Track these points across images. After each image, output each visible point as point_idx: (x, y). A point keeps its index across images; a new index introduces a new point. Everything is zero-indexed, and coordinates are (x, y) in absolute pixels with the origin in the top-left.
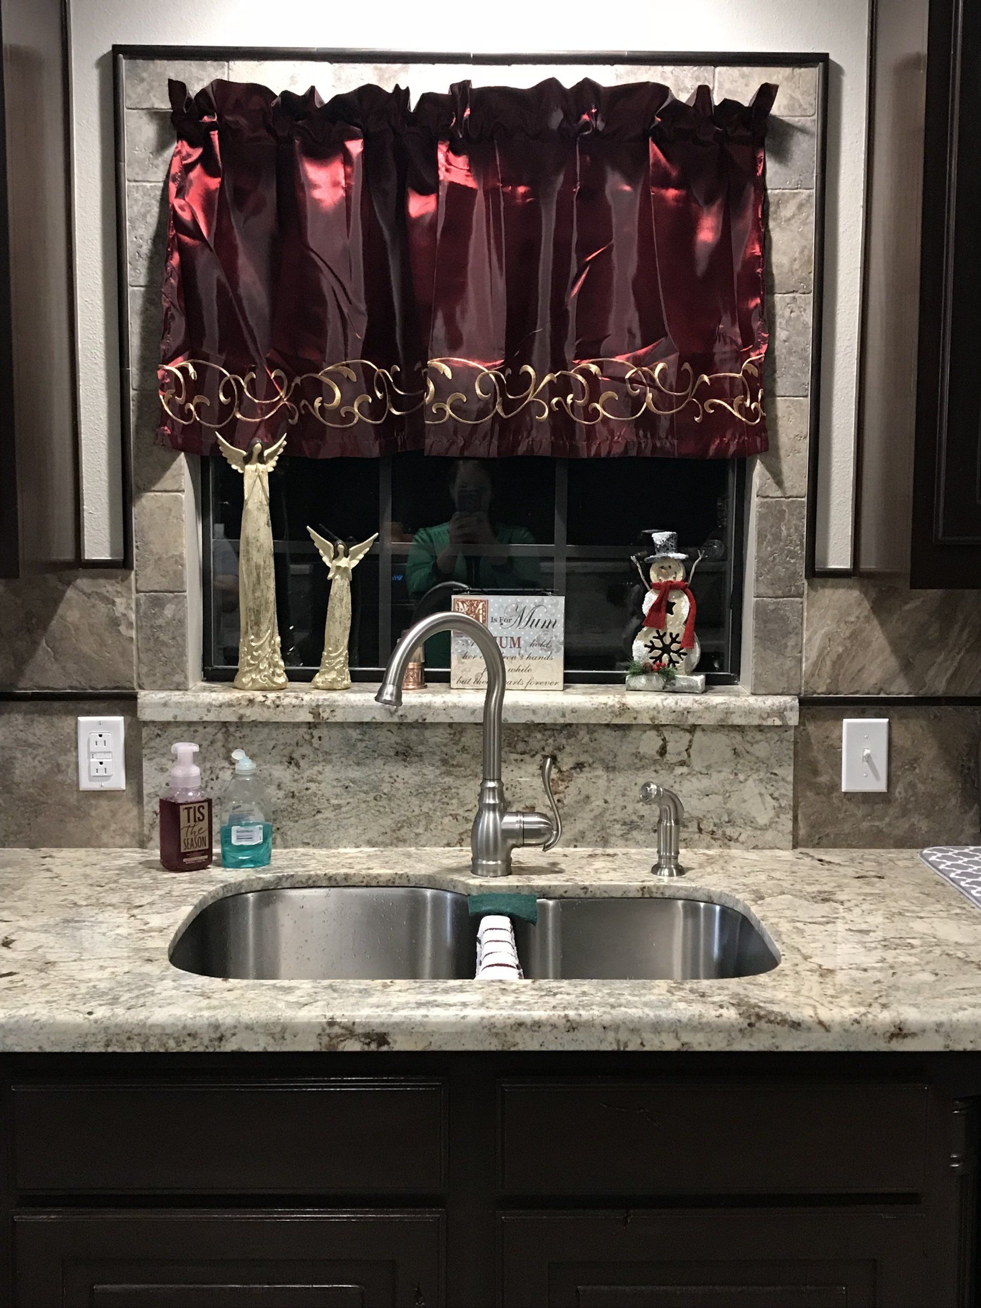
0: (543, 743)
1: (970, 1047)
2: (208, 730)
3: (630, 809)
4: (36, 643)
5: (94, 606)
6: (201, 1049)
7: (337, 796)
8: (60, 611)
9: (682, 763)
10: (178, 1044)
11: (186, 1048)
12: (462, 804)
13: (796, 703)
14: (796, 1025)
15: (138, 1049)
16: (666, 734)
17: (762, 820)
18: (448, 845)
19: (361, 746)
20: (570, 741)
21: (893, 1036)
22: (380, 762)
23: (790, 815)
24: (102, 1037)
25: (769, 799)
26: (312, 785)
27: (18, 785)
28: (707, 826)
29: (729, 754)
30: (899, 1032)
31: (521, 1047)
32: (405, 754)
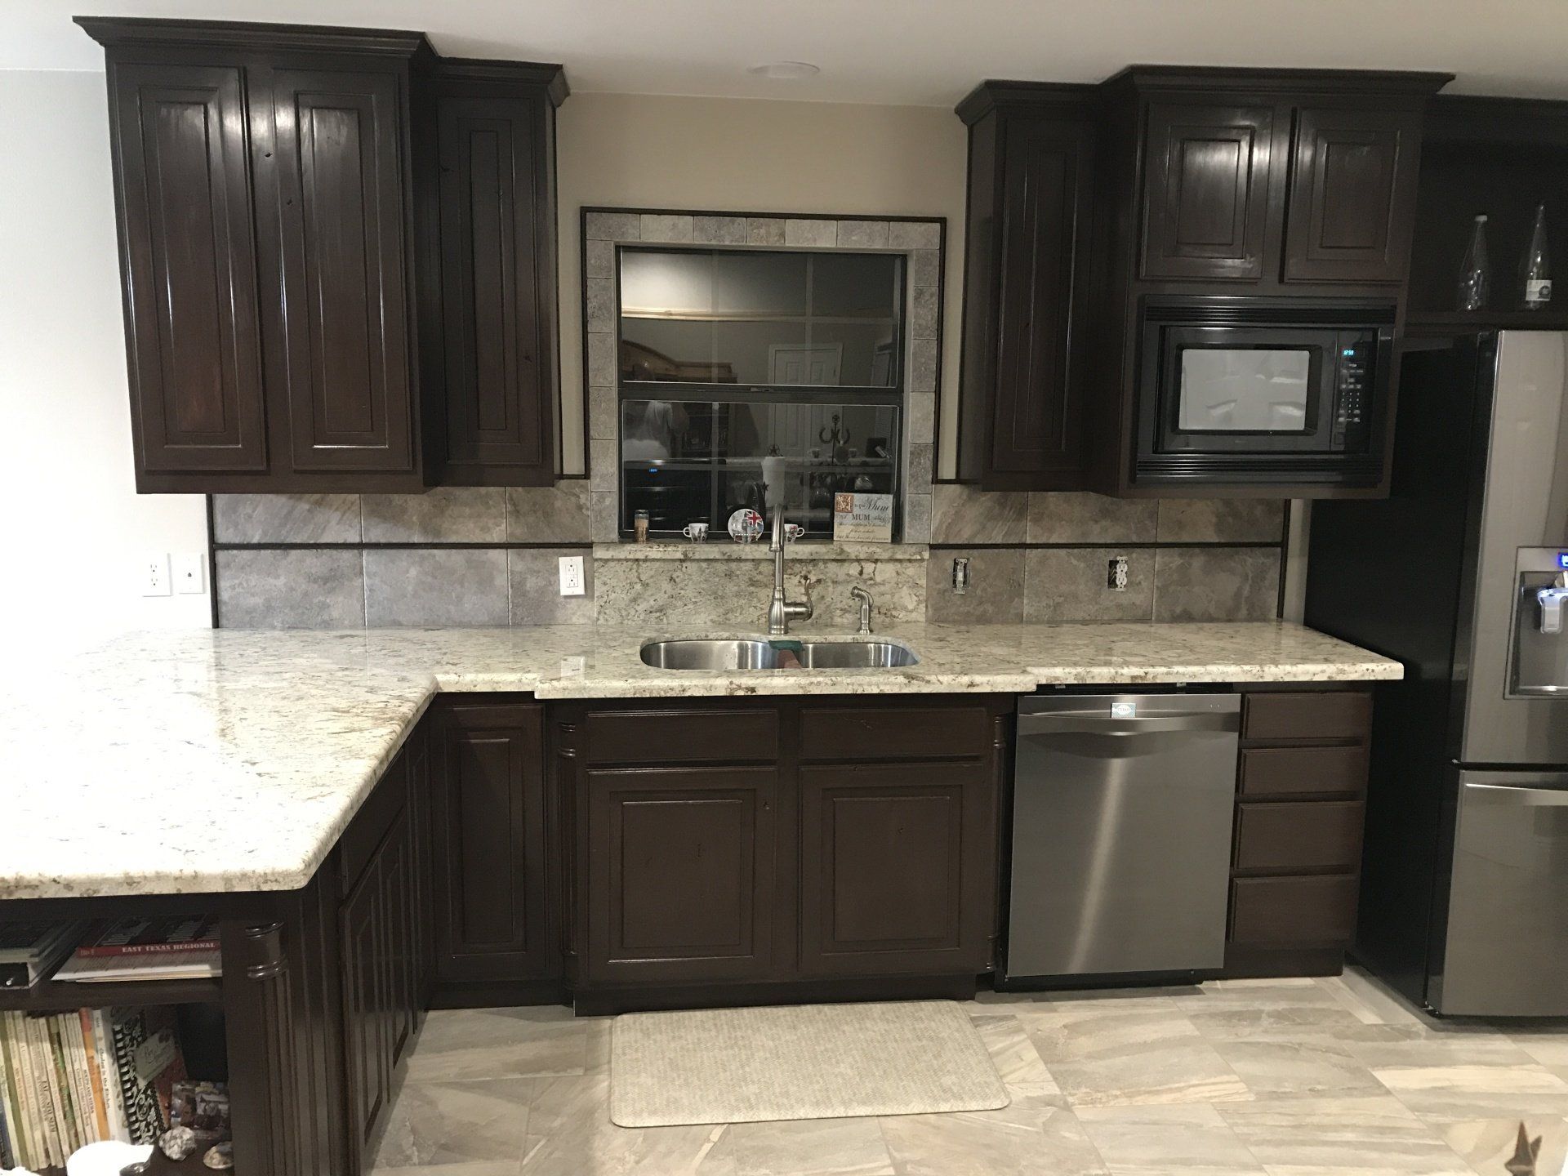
0: (800, 569)
1: (1001, 690)
2: (629, 563)
3: (844, 603)
4: (538, 518)
5: (568, 499)
6: (675, 695)
7: (695, 597)
9: (871, 579)
11: (668, 695)
13: (928, 547)
15: (648, 696)
16: (863, 564)
17: (910, 607)
19: (707, 571)
20: (815, 568)
21: (969, 686)
22: (717, 580)
23: (924, 605)
24: (632, 691)
25: (914, 596)
26: (682, 591)
27: (529, 592)
28: (883, 610)
29: (894, 575)
30: (972, 684)
31: (812, 693)
32: (730, 575)
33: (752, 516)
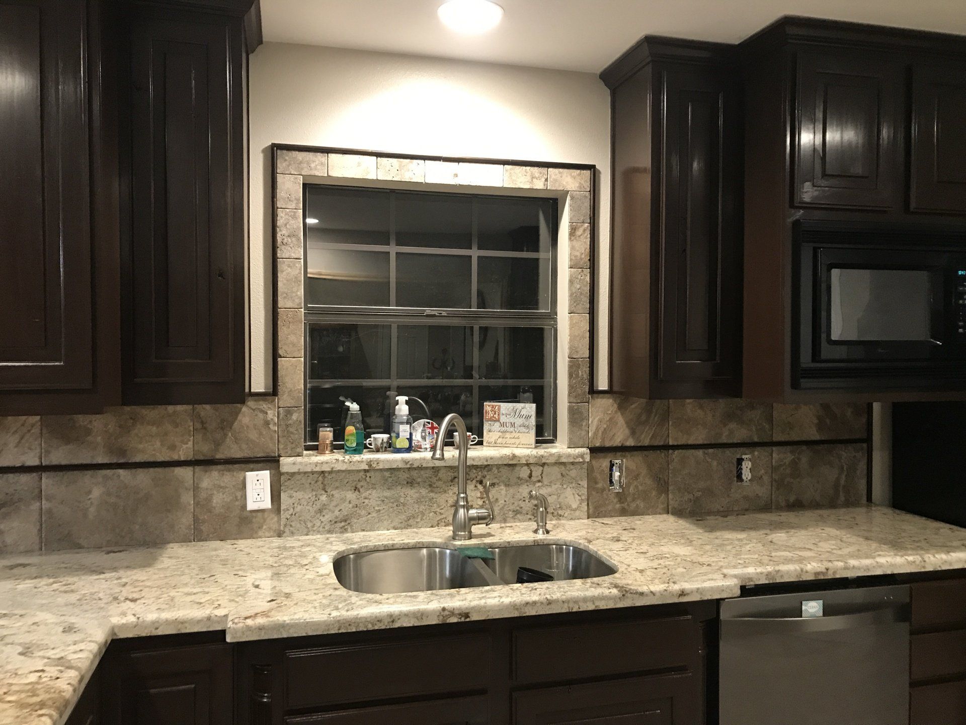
0: (476, 474)
1: (710, 598)
2: (315, 475)
3: (516, 504)
4: (225, 435)
5: (256, 415)
6: (383, 627)
7: (378, 505)
8: (239, 418)
9: (539, 481)
10: (373, 625)
11: (376, 628)
12: (439, 506)
13: (588, 451)
14: (642, 594)
15: (354, 630)
16: (532, 468)
17: (574, 506)
18: (432, 527)
19: (390, 480)
20: (489, 473)
21: (680, 595)
22: (399, 487)
23: (586, 503)
24: (337, 625)
25: (577, 496)
26: (366, 501)
27: (215, 508)
29: (559, 476)
30: (683, 593)
32: (411, 483)
33: (430, 426)
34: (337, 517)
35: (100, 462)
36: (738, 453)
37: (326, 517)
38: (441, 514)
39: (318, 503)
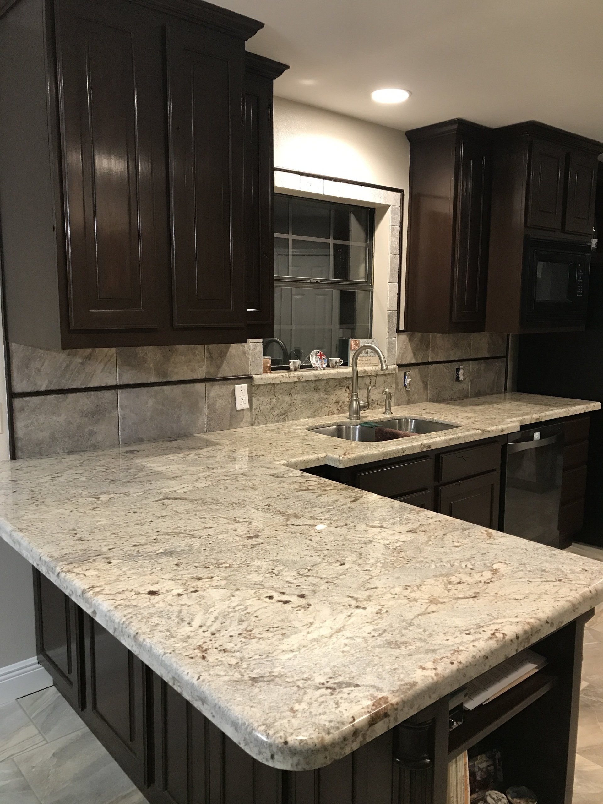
2: (270, 386)
4: (223, 361)
5: (239, 348)
8: (230, 350)
9: (374, 386)
12: (329, 403)
13: (397, 366)
14: (489, 431)
15: (389, 458)
16: (371, 378)
18: (326, 416)
22: (310, 392)
23: (394, 398)
26: (295, 401)
27: (217, 409)
28: (379, 403)
29: (383, 382)
30: (502, 431)
32: (316, 389)
34: (281, 412)
35: (152, 381)
36: (455, 366)
37: (276, 412)
38: (330, 407)
39: (272, 404)
